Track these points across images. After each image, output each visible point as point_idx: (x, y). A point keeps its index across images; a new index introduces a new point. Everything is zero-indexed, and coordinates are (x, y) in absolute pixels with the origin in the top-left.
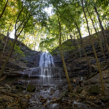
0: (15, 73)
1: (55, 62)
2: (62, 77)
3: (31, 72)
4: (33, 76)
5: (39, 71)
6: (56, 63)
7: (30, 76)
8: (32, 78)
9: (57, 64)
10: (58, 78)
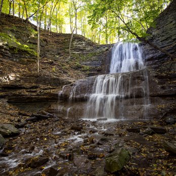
0: (47, 94)
1: (147, 57)
2: (151, 96)
3: (75, 88)
4: (78, 96)
5: (92, 84)
6: (149, 60)
7: (73, 98)
8: (76, 101)
9: (151, 62)
10: (140, 99)
